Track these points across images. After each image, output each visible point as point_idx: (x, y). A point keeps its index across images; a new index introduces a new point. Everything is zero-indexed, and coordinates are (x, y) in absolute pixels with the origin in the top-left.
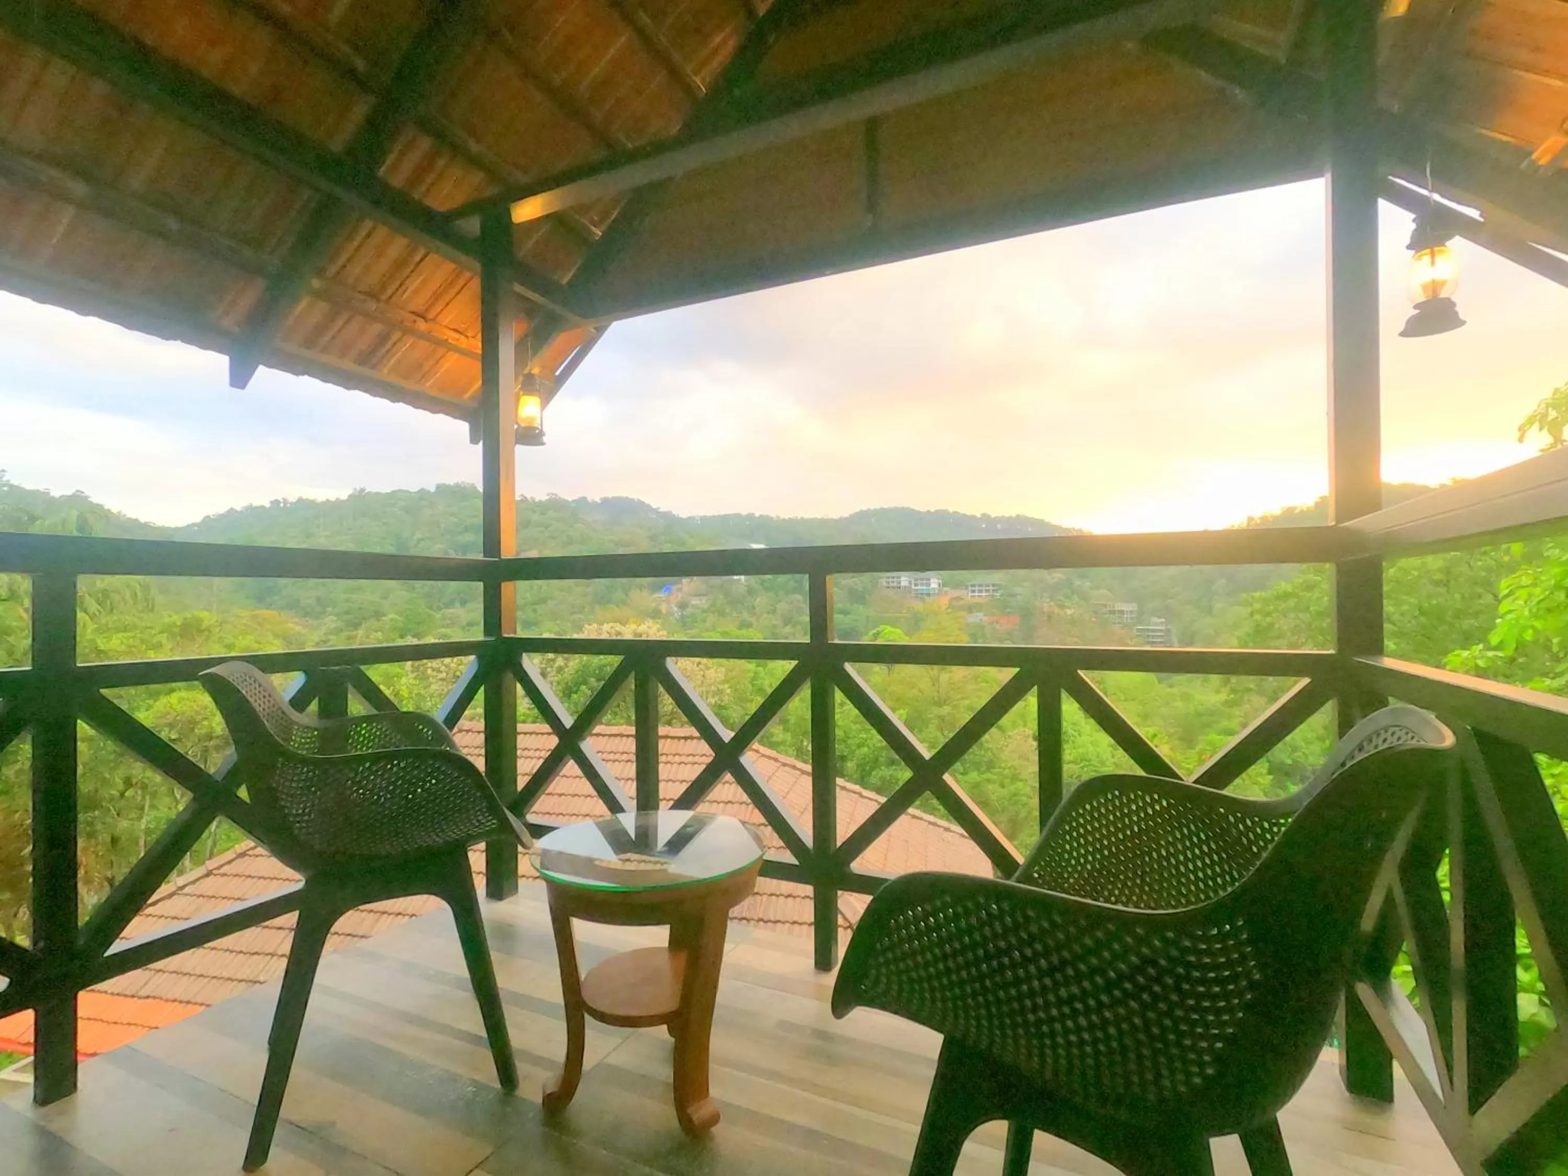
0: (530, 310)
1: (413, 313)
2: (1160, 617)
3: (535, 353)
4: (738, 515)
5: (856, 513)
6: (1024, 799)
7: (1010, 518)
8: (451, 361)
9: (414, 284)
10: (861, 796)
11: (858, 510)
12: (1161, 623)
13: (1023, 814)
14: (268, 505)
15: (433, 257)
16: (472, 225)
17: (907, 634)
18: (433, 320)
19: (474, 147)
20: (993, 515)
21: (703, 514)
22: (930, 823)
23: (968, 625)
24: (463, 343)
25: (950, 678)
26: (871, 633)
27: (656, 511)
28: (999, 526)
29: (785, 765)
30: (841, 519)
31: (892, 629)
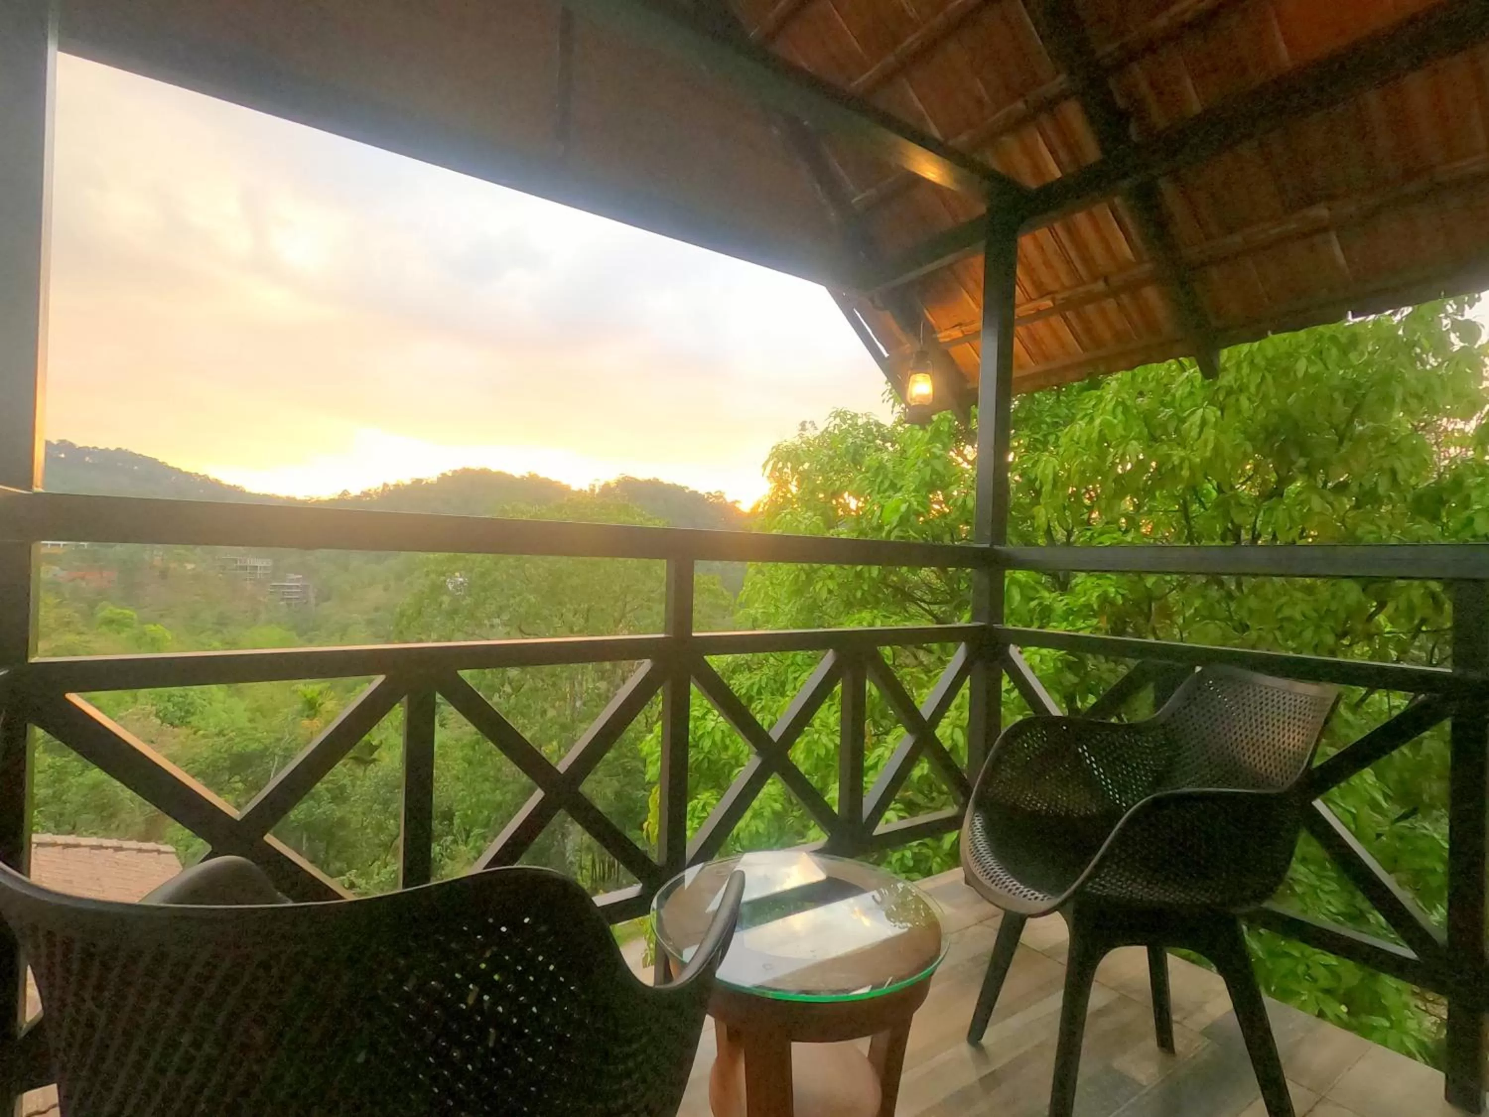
2: (296, 574)
12: (298, 580)
22: (93, 847)
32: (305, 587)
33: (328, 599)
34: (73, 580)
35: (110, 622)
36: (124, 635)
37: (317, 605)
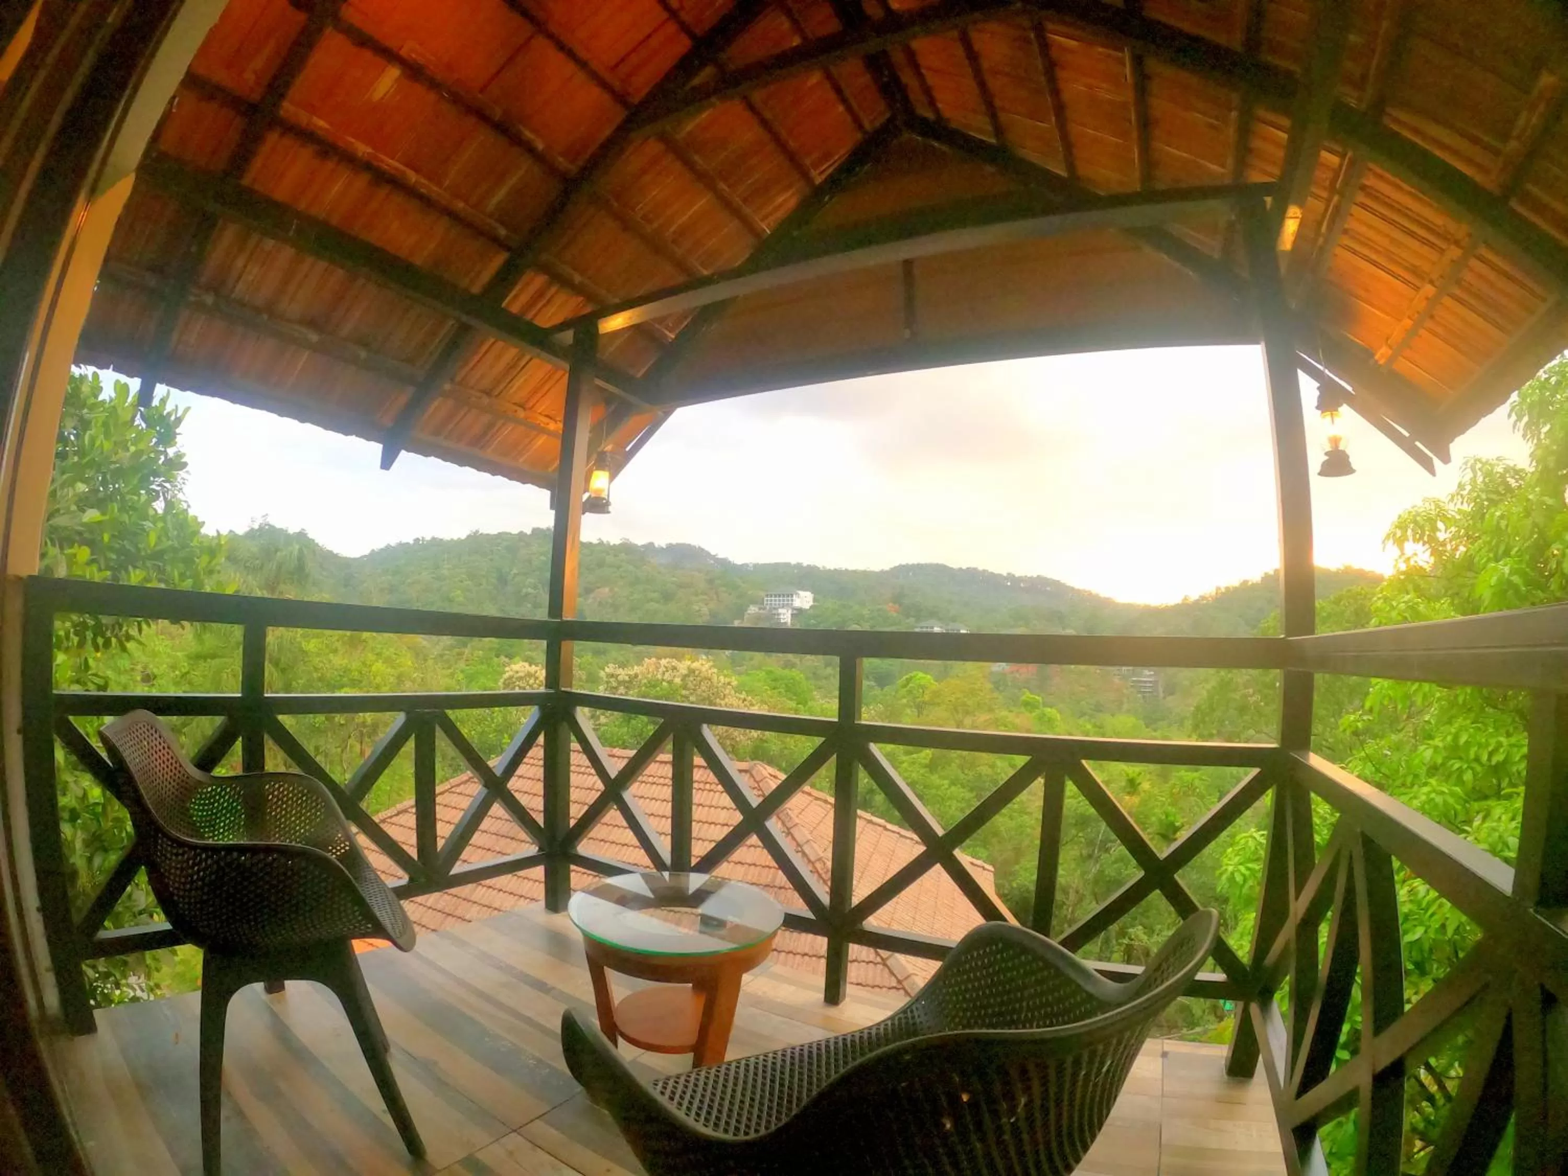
0: (608, 399)
1: (515, 404)
3: (608, 434)
4: (787, 565)
5: (895, 568)
6: (1029, 830)
7: (1031, 578)
8: (541, 440)
9: (518, 383)
10: (885, 828)
11: (897, 564)
13: (1026, 842)
14: (411, 542)
15: (536, 361)
16: (568, 337)
17: (937, 680)
18: (531, 408)
19: (577, 278)
20: (1017, 575)
21: (755, 562)
23: (991, 673)
24: (552, 426)
25: (973, 722)
26: (904, 678)
27: (714, 557)
28: (1022, 585)
29: (817, 799)
30: (882, 572)
31: (924, 675)
32: (1156, 682)
33: (1172, 694)
34: (1012, 672)
35: (1026, 704)
36: (1034, 714)
37: (1164, 698)
